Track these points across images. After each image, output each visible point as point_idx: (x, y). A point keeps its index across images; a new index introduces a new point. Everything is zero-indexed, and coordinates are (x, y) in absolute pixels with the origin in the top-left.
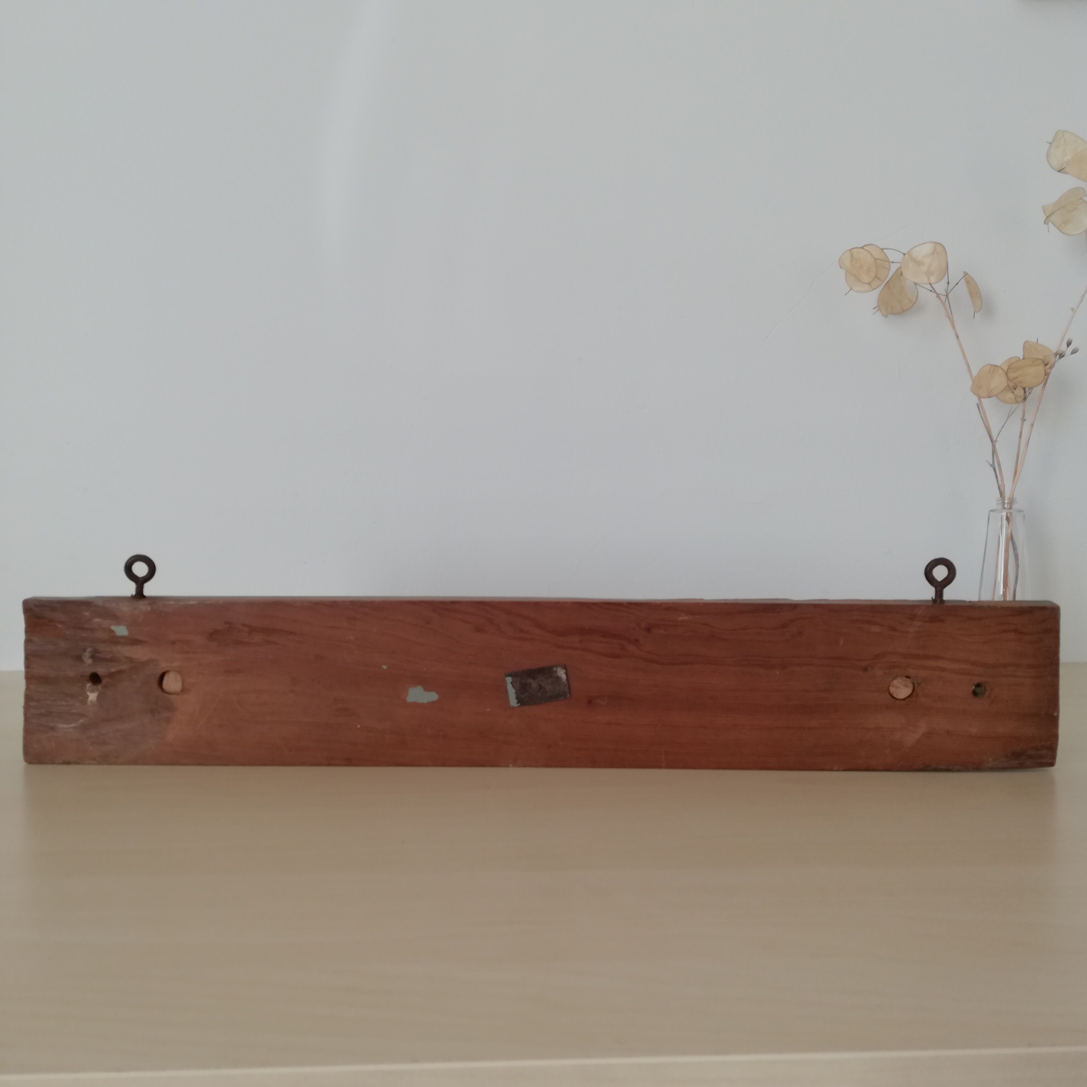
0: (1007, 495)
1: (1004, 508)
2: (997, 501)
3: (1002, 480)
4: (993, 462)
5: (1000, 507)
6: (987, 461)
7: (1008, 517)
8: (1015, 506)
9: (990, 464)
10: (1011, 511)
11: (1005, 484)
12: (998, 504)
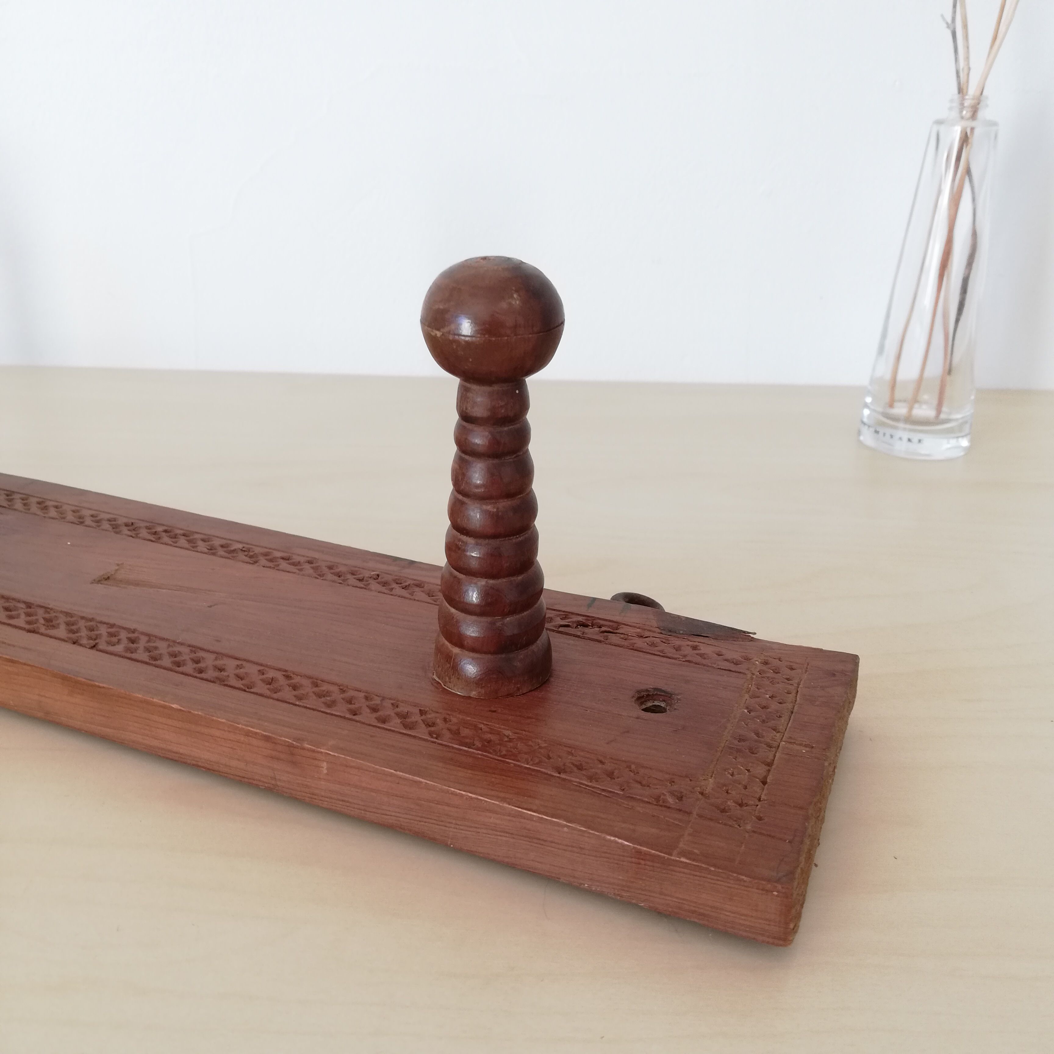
0: (972, 90)
1: (962, 118)
2: (952, 101)
3: (967, 58)
4: (954, 19)
5: (954, 114)
6: (942, 16)
7: (967, 136)
8: (984, 114)
9: (947, 23)
10: (973, 124)
11: (971, 66)
12: (951, 109)
